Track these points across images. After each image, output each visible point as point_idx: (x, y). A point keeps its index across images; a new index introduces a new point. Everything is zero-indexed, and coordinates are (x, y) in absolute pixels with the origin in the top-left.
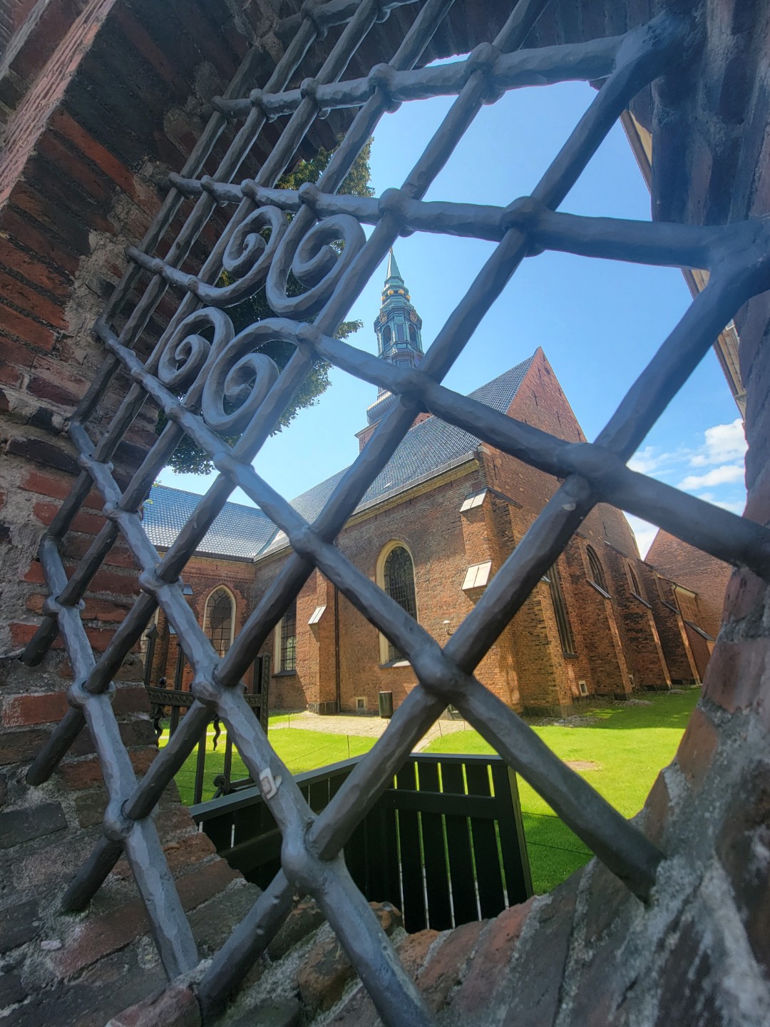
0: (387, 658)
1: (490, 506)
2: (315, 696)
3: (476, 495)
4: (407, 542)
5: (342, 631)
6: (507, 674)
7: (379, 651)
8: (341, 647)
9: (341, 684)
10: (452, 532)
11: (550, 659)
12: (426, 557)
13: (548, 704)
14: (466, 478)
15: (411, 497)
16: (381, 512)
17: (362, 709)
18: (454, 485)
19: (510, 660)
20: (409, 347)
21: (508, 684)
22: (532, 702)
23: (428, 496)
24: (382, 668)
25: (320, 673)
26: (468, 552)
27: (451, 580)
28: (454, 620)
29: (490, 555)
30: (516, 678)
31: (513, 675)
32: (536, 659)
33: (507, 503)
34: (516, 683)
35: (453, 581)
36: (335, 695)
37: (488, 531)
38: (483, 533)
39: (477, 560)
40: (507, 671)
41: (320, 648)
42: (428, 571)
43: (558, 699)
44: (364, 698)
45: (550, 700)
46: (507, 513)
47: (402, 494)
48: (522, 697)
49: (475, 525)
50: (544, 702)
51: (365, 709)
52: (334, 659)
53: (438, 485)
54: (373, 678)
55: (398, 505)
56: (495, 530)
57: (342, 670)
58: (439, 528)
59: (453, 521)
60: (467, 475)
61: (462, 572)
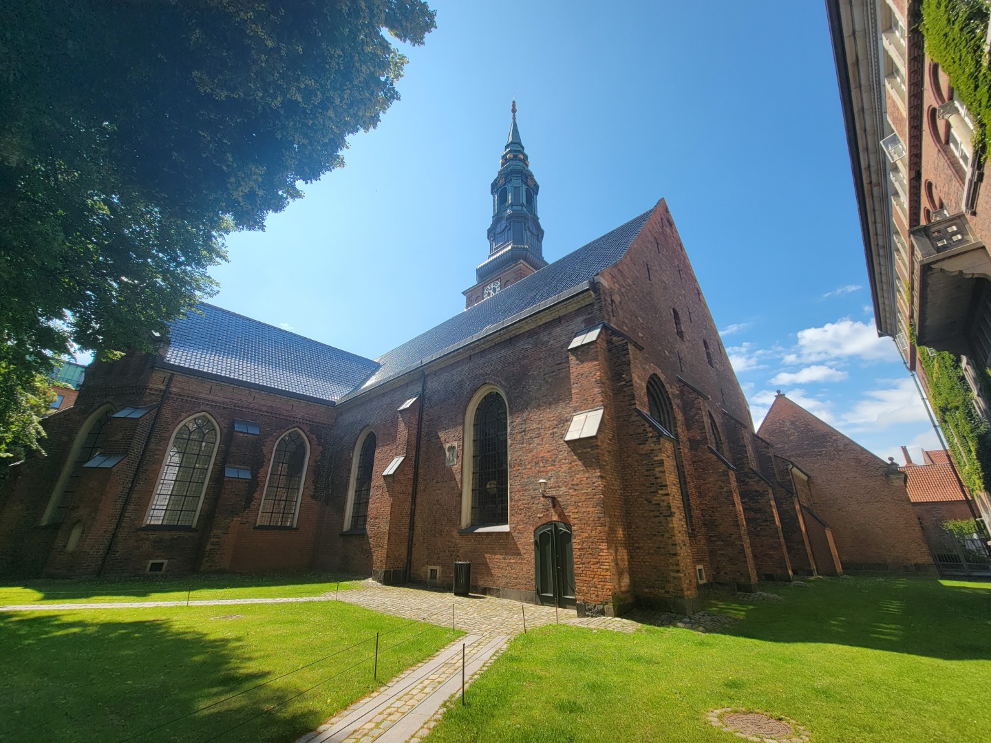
0: (469, 521)
1: (605, 345)
2: (381, 561)
3: (589, 332)
4: (503, 386)
5: (421, 487)
6: (616, 551)
7: (460, 512)
8: (417, 506)
9: (413, 549)
10: (556, 375)
11: (673, 536)
12: (523, 403)
13: (668, 596)
14: (578, 312)
15: (512, 334)
16: (477, 351)
17: (434, 581)
18: (562, 321)
19: (620, 533)
20: (525, 209)
21: (617, 564)
22: (646, 590)
23: (532, 333)
24: (462, 532)
25: (389, 533)
26: (574, 397)
27: (551, 431)
28: (552, 480)
29: (602, 401)
30: (626, 557)
31: (623, 553)
32: (655, 535)
33: (625, 341)
34: (626, 563)
35: (553, 433)
36: (405, 561)
37: (601, 372)
38: (595, 375)
39: (586, 405)
40: (616, 547)
41: (392, 505)
42: (525, 421)
43: (682, 590)
44: (438, 568)
45: (671, 590)
46: (625, 352)
47: (502, 332)
48: (633, 583)
49: (585, 364)
50: (663, 591)
51: (438, 581)
52: (408, 520)
53: (544, 321)
54: (450, 543)
55: (496, 345)
56: (609, 372)
57: (416, 532)
58: (541, 370)
59: (559, 362)
60: (579, 309)
61: (565, 422)
